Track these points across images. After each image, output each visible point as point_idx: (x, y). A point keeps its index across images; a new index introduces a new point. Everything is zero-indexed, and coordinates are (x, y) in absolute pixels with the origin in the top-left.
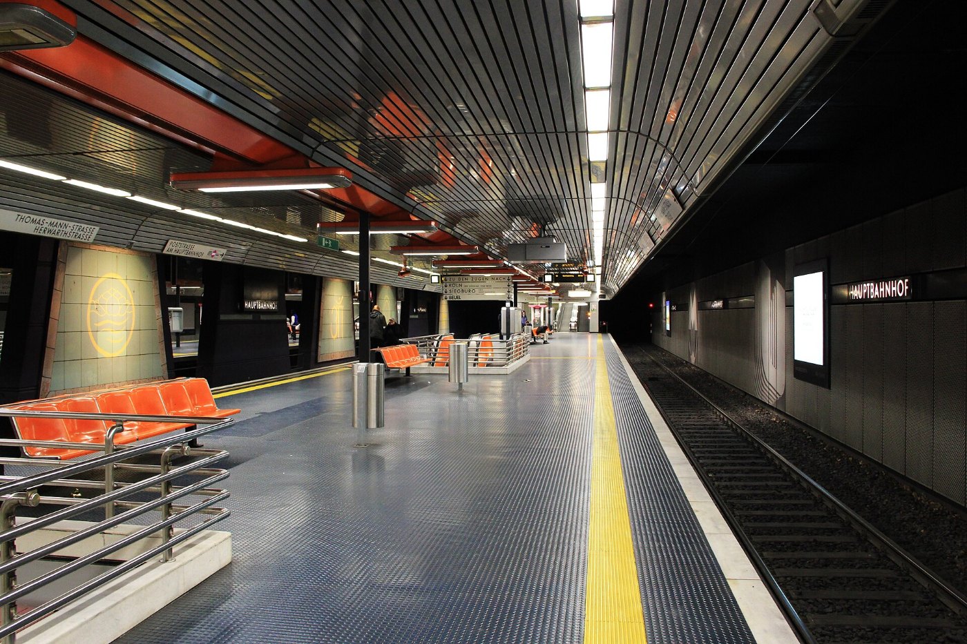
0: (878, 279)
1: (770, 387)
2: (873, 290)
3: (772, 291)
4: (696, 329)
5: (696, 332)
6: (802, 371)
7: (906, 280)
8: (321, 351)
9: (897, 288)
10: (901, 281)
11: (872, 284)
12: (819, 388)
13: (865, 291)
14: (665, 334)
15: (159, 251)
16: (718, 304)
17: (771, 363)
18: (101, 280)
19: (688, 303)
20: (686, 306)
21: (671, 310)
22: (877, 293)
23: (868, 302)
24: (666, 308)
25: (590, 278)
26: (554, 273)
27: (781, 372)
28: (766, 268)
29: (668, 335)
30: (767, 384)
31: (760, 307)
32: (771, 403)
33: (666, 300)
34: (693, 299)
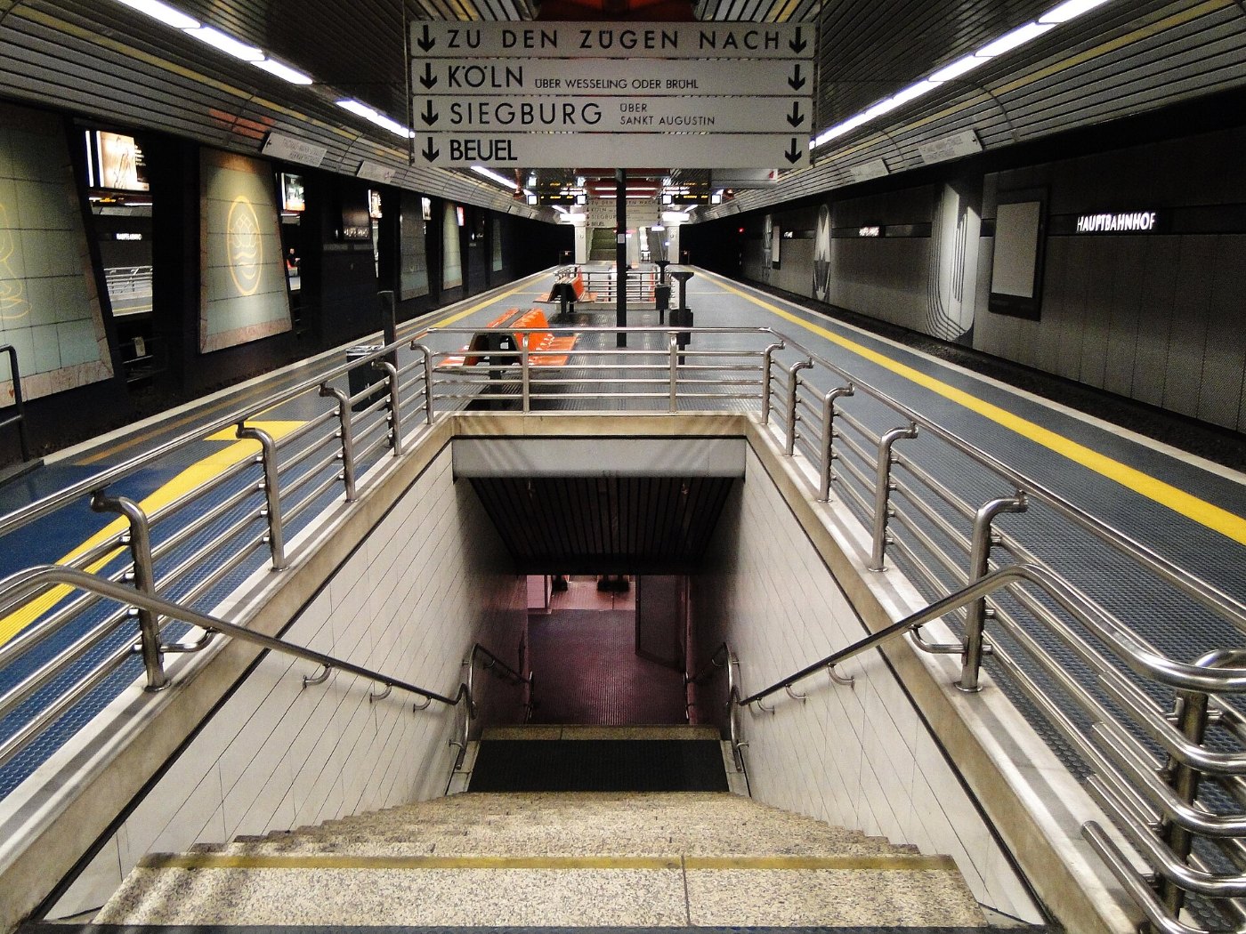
0: (1115, 212)
1: (950, 323)
2: (1110, 223)
3: (961, 218)
4: (827, 260)
5: (828, 263)
6: (1003, 304)
7: (1153, 214)
9: (1140, 222)
10: (1146, 215)
11: (1109, 216)
12: (1025, 322)
13: (1098, 223)
14: (770, 266)
15: (353, 174)
16: (872, 232)
17: (953, 295)
18: (234, 205)
19: (814, 227)
20: (811, 233)
21: (782, 237)
22: (1114, 225)
23: (1099, 234)
24: (772, 234)
25: (716, 199)
26: (673, 193)
27: (969, 306)
28: (954, 192)
29: (774, 267)
30: (946, 319)
31: (939, 237)
32: (950, 339)
33: (773, 225)
34: (823, 226)
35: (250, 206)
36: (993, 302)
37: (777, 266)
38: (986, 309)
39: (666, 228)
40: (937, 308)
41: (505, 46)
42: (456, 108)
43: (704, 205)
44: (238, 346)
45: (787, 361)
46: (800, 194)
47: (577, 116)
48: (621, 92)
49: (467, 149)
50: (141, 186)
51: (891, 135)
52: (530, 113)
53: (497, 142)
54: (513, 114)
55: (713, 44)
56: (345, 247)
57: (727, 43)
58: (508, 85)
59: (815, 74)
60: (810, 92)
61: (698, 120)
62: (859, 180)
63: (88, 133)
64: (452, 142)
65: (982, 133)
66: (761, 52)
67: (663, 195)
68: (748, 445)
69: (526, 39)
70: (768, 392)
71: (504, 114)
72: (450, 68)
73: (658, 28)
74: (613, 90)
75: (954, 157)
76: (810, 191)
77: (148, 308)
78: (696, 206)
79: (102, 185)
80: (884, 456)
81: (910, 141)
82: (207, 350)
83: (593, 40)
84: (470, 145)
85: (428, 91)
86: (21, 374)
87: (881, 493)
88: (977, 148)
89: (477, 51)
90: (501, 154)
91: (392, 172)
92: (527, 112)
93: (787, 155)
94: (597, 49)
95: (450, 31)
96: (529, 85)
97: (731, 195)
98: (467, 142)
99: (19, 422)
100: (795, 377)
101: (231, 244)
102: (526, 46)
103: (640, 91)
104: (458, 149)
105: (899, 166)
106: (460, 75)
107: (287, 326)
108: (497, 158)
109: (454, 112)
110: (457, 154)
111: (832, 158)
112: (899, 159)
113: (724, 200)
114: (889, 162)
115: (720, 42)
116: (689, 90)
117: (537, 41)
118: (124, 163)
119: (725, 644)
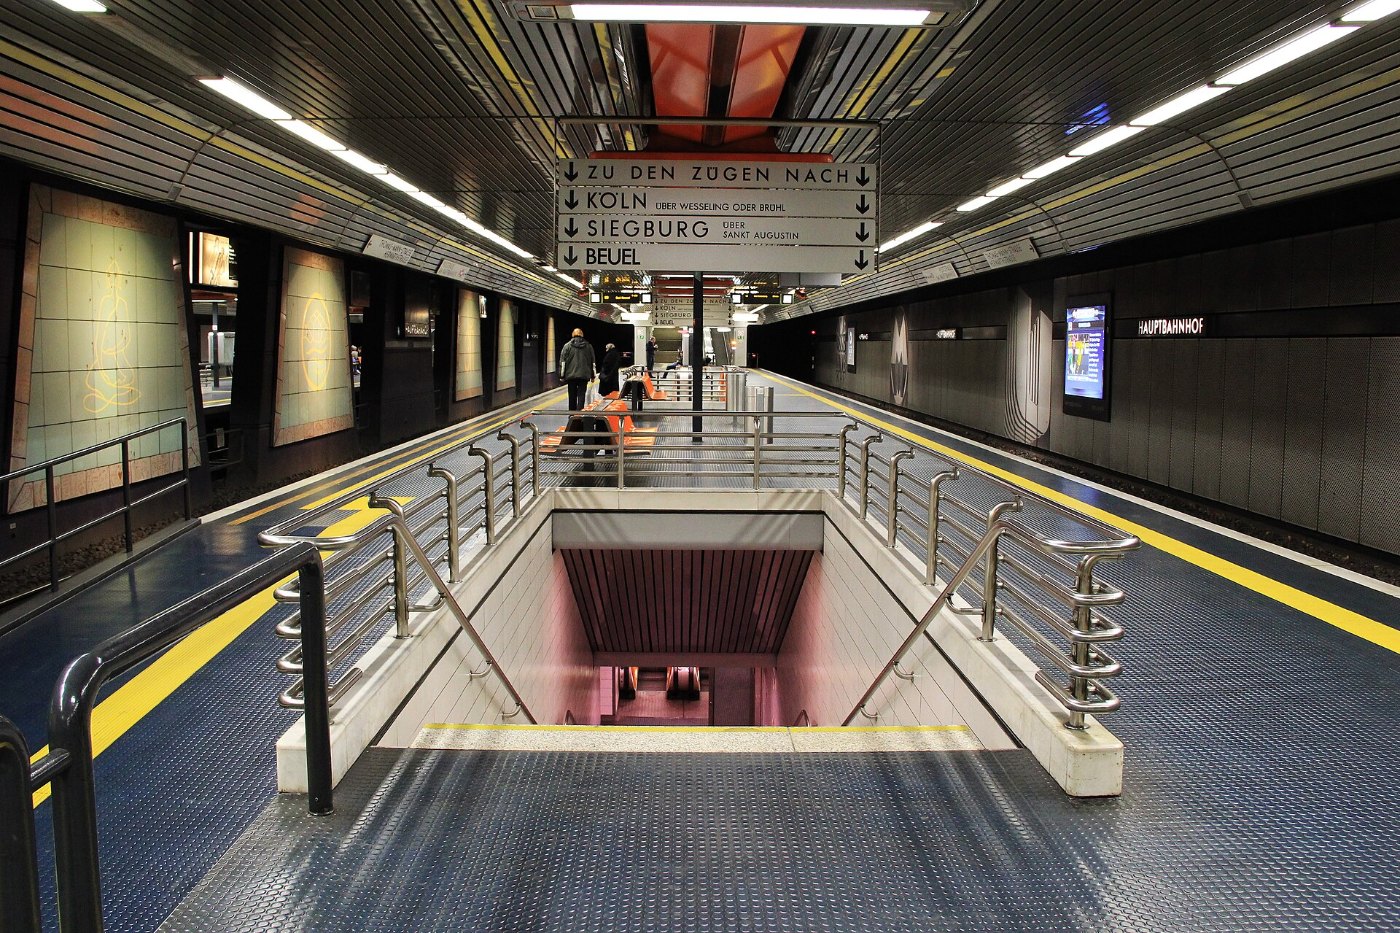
0: (1169, 317)
1: (1028, 425)
2: (1166, 327)
3: (1034, 322)
4: (905, 363)
5: (906, 366)
6: (1075, 406)
7: (1201, 319)
8: (459, 387)
9: (1192, 326)
10: (1195, 320)
11: (1165, 321)
12: (1096, 422)
13: (1156, 327)
14: (845, 369)
15: (433, 272)
16: (949, 334)
17: (1029, 400)
18: (310, 301)
19: (891, 331)
20: (886, 335)
21: (857, 339)
22: (1169, 329)
23: (1158, 336)
24: (846, 336)
25: (787, 299)
26: (743, 293)
27: (1044, 408)
28: (1026, 296)
29: (850, 371)
30: (1024, 422)
31: (1015, 339)
32: (1028, 442)
33: (848, 326)
34: (900, 327)
35: (323, 303)
36: (1067, 403)
37: (852, 369)
38: (1059, 411)
39: (733, 329)
40: (1014, 409)
41: (633, 178)
42: (592, 224)
43: (775, 304)
44: (305, 441)
45: (859, 437)
46: (876, 295)
47: (688, 231)
48: (725, 213)
49: (600, 255)
50: (232, 283)
51: (959, 240)
52: (651, 229)
53: (624, 250)
54: (638, 229)
55: (796, 178)
56: (405, 345)
57: (808, 177)
58: (634, 207)
59: (877, 203)
60: (874, 215)
61: (785, 235)
62: (930, 282)
63: (191, 234)
64: (588, 250)
65: (1038, 242)
66: (834, 184)
67: (732, 294)
68: (826, 518)
69: (650, 172)
70: (844, 469)
71: (630, 229)
72: (589, 194)
73: (753, 166)
74: (718, 212)
75: (1016, 263)
76: (886, 292)
77: (227, 402)
78: (765, 306)
79: (200, 282)
80: (934, 494)
81: (974, 247)
82: (279, 443)
83: (703, 174)
84: (602, 253)
85: (570, 211)
86: (130, 456)
87: (932, 525)
88: (1034, 256)
89: (611, 181)
90: (627, 260)
91: (467, 269)
92: (649, 227)
93: (856, 263)
94: (706, 182)
95: (590, 167)
96: (651, 208)
97: (803, 295)
98: (600, 250)
99: (184, 486)
100: (867, 449)
101: (305, 340)
102: (650, 178)
103: (739, 213)
104: (592, 256)
105: (967, 271)
106: (596, 200)
107: (349, 424)
108: (624, 263)
109: (590, 226)
110: (591, 260)
111: (905, 261)
112: (967, 263)
113: (795, 300)
114: (958, 265)
115: (802, 177)
116: (778, 213)
117: (658, 174)
118: (220, 263)
119: (805, 712)
